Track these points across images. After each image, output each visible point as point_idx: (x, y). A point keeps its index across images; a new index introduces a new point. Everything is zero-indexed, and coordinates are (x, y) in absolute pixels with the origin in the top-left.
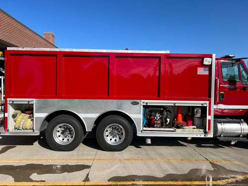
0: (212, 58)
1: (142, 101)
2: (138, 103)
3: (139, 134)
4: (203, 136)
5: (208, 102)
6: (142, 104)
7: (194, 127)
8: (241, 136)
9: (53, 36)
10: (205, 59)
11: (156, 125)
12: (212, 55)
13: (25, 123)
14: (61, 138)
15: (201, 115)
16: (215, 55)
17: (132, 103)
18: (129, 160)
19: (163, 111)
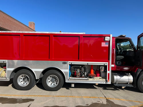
0: (110, 37)
1: (69, 62)
2: (66, 63)
3: (67, 81)
4: (105, 83)
5: (108, 63)
6: (69, 63)
7: (100, 77)
8: (129, 83)
9: (34, 24)
10: (106, 37)
11: (77, 76)
12: (110, 35)
13: (2, 74)
14: (22, 83)
15: (104, 70)
16: (112, 35)
17: (63, 63)
18: (58, 96)
19: (81, 68)
